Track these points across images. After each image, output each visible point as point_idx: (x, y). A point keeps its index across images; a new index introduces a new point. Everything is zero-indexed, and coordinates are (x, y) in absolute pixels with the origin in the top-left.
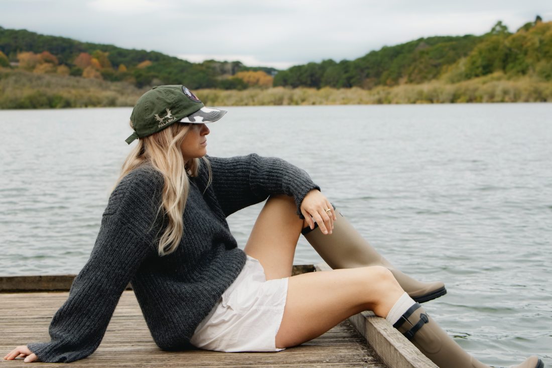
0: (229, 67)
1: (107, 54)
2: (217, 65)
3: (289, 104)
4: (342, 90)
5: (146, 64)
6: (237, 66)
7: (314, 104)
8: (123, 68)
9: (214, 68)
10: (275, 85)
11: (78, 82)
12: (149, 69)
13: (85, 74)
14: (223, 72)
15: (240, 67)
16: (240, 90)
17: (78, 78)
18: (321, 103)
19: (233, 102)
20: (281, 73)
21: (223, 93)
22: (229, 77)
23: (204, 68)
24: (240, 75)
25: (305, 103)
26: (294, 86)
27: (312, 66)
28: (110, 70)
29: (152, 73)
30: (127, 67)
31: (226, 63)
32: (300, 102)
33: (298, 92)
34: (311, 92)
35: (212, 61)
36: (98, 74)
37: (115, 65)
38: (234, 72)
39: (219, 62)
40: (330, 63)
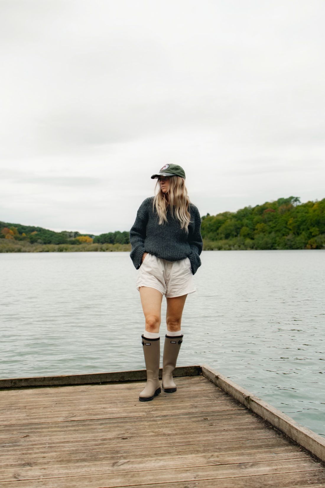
0: (73, 234)
1: (17, 228)
2: (68, 233)
3: (100, 251)
4: (124, 245)
5: (35, 233)
6: (76, 234)
7: (112, 251)
8: (24, 235)
9: (66, 235)
10: (94, 242)
11: (3, 241)
12: (37, 235)
13: (6, 237)
14: (70, 236)
15: (78, 234)
16: (78, 245)
17: (3, 239)
18: (115, 251)
19: (75, 250)
20: (96, 237)
21: (71, 246)
22: (73, 239)
23: (61, 235)
24: (78, 238)
25: (108, 251)
26: (103, 243)
27: (110, 234)
28: (18, 235)
29: (38, 237)
30: (26, 234)
31: (71, 232)
32: (105, 250)
33: (105, 246)
34: (110, 245)
35: (65, 232)
36: (13, 237)
37: (21, 233)
38: (75, 237)
39: (68, 232)
40: (118, 233)
